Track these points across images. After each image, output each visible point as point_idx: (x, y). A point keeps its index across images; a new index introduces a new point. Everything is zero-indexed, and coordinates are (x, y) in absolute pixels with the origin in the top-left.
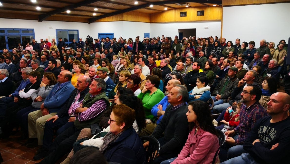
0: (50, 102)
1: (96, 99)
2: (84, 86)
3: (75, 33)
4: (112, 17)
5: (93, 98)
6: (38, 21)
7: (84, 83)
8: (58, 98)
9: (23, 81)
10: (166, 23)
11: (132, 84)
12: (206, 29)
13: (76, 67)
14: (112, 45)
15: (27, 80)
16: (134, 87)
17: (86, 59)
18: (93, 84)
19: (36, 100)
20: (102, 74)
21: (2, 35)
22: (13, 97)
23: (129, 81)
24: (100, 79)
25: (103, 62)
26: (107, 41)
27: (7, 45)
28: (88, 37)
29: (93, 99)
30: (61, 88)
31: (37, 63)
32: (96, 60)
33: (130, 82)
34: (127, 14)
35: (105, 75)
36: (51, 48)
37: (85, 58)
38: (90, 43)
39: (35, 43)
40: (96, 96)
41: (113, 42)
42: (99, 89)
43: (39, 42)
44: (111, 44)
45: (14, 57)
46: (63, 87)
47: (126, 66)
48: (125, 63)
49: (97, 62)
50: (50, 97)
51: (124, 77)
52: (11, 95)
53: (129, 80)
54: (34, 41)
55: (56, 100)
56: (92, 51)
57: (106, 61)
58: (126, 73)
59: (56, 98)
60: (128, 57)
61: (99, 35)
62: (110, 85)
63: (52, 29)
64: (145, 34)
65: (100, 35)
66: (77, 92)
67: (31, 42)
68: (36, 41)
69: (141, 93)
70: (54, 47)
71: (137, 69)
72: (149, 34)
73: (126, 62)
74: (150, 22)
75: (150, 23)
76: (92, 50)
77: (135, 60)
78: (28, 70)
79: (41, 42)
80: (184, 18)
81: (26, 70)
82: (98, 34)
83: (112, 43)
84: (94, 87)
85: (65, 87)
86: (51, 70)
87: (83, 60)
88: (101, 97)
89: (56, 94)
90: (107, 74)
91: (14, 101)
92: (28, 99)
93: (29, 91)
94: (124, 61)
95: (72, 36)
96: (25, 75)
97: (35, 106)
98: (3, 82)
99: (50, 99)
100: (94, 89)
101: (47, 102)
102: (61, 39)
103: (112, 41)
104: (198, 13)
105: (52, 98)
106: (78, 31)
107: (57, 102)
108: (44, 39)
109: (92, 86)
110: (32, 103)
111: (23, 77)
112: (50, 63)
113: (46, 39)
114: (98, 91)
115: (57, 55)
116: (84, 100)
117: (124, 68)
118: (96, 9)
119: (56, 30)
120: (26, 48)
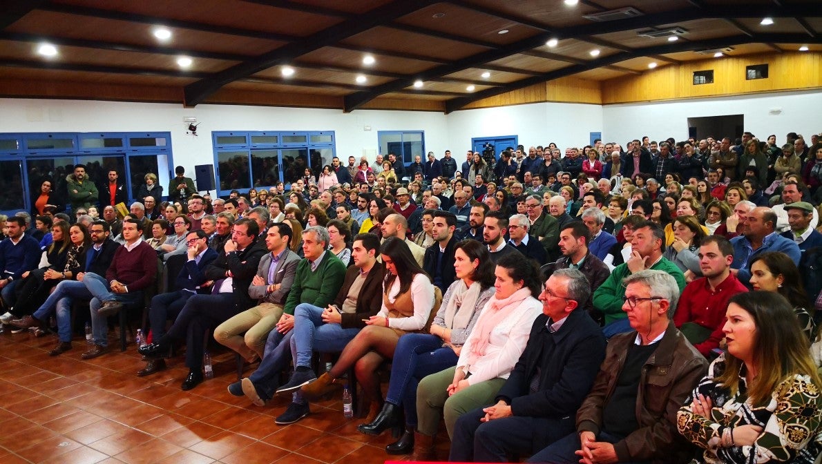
3: (415, 139)
4: (512, 93)
6: (342, 111)
10: (649, 102)
12: (776, 116)
14: (548, 164)
27: (281, 174)
34: (554, 84)
39: (339, 166)
44: (545, 161)
61: (475, 141)
63: (370, 130)
64: (592, 134)
65: (477, 143)
68: (340, 162)
72: (599, 134)
74: (601, 103)
75: (603, 104)
79: (350, 164)
80: (706, 88)
82: (472, 139)
104: (749, 71)
106: (423, 133)
118: (486, 75)
119: (379, 132)
120: (321, 179)
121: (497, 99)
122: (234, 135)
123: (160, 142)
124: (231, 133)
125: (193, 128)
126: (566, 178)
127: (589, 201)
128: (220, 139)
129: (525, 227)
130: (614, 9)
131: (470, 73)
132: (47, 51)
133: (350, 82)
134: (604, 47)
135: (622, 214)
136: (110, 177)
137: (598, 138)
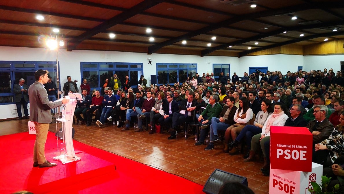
3: (227, 67)
4: (266, 50)
6: (200, 56)
10: (324, 55)
14: (281, 78)
27: (178, 79)
34: (284, 47)
64: (299, 67)
72: (302, 67)
74: (303, 54)
82: (249, 67)
106: (229, 65)
118: (256, 43)
119: (213, 64)
121: (260, 52)
122: (163, 65)
123: (139, 66)
124: (162, 64)
125: (150, 62)
126: (288, 84)
127: (298, 91)
128: (159, 65)
129: (279, 97)
130: (310, 21)
131: (250, 43)
132: (112, 36)
133: (205, 46)
134: (306, 34)
135: (311, 96)
136: (126, 78)
137: (301, 68)
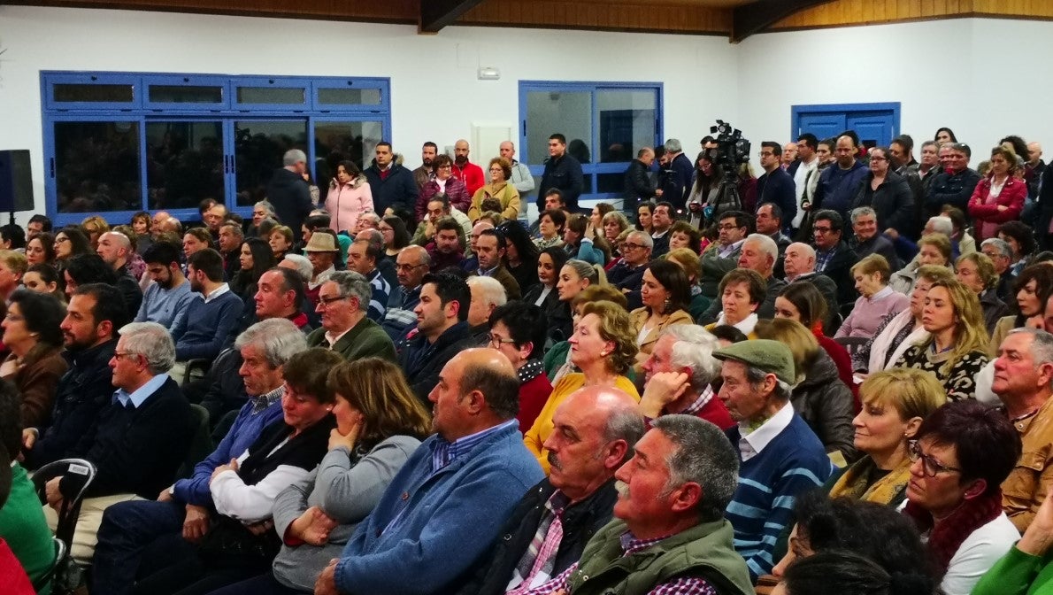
0: (370, 557)
1: (654, 568)
2: (593, 465)
3: (643, 102)
5: (639, 560)
6: (415, 28)
7: (595, 447)
8: (426, 535)
9: (250, 407)
11: (942, 475)
13: (588, 332)
14: (877, 183)
15: (272, 399)
16: (962, 499)
17: (674, 276)
18: (642, 455)
19: (294, 539)
20: (742, 389)
21: (209, 113)
22: (179, 501)
23: (921, 455)
24: (697, 425)
25: (781, 301)
26: (845, 161)
27: (230, 180)
28: (714, 129)
29: (635, 569)
30: (452, 473)
31: (353, 292)
32: (743, 289)
33: (928, 460)
35: (767, 398)
36: (483, 197)
37: (664, 272)
38: (726, 169)
39: (390, 166)
40: (658, 549)
41: (884, 164)
42: (682, 497)
43: (413, 162)
44: (871, 175)
45: (246, 253)
46: (462, 464)
47: (947, 336)
48: (943, 315)
49: (747, 299)
50: (381, 523)
51: (892, 415)
52: (171, 490)
53: (926, 447)
54: (387, 158)
55: (411, 546)
56: (728, 226)
57: (806, 294)
58: (911, 388)
59: (415, 534)
60: (980, 272)
61: (800, 113)
62: (800, 471)
63: (496, 78)
65: (806, 120)
66: (548, 505)
67: (367, 165)
68: (395, 157)
69: (1016, 556)
70: (500, 196)
71: (1019, 358)
73: (947, 310)
76: (732, 220)
77: (1022, 294)
78: (275, 334)
79: (427, 163)
81: (264, 338)
82: (794, 108)
83: (879, 173)
84: (649, 478)
85: (475, 461)
86: (429, 343)
87: (651, 285)
88: (694, 561)
89: (418, 508)
90: (777, 390)
91: (184, 533)
92: (256, 530)
93: (270, 476)
94: (932, 303)
95: (617, 125)
96: (261, 369)
97: (288, 574)
98: (137, 405)
99: (379, 534)
100: (643, 493)
101: (358, 560)
102: (555, 141)
103: (879, 158)
105: (391, 530)
106: (658, 89)
107: (420, 559)
108: (445, 146)
109: (634, 470)
110: (277, 559)
111: (252, 385)
112: (426, 300)
113: (452, 144)
114: (676, 507)
115: (499, 249)
116: (580, 567)
117: (929, 353)
119: (523, 84)
120: (333, 195)
128: (62, 88)
